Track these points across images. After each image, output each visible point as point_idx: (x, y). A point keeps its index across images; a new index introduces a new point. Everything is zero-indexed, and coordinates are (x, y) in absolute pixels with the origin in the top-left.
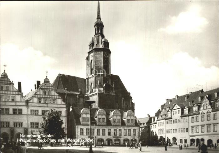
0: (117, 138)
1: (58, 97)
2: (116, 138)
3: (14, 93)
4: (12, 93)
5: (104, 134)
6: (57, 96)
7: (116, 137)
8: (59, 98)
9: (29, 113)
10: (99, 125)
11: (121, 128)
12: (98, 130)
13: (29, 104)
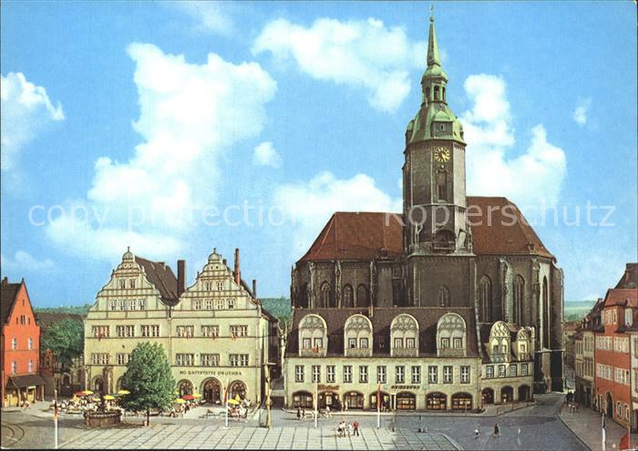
0: (406, 390)
1: (239, 293)
2: (400, 390)
3: (144, 292)
4: (139, 292)
5: (364, 380)
6: (236, 291)
7: (401, 387)
8: (241, 296)
9: (174, 333)
10: (349, 357)
11: (420, 363)
12: (347, 369)
13: (173, 314)
